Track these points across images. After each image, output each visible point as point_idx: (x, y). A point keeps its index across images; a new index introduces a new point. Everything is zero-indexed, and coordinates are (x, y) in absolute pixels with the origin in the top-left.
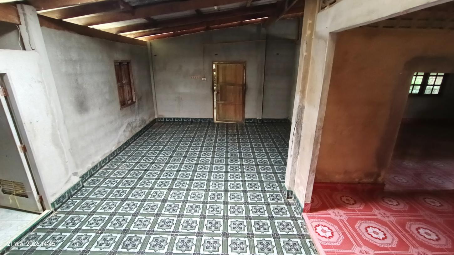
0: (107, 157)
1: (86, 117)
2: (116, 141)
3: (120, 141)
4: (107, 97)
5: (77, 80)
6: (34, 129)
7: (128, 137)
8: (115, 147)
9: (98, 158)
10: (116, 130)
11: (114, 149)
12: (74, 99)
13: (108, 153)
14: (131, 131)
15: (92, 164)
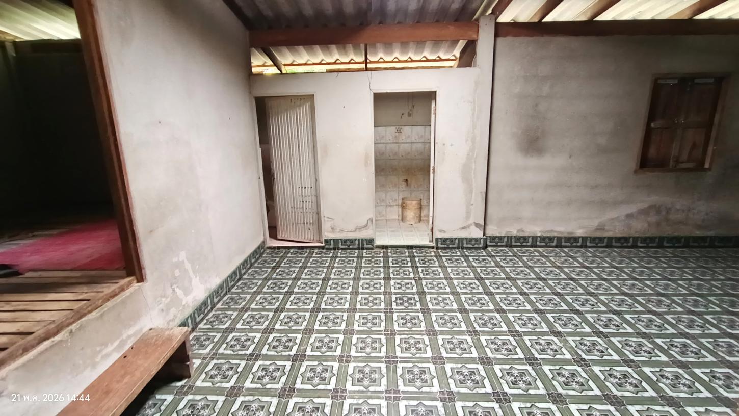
0: (555, 238)
1: (533, 161)
2: (595, 223)
3: (606, 228)
4: (602, 140)
5: (537, 105)
6: (446, 152)
7: (636, 232)
8: (586, 233)
9: (536, 230)
10: (603, 204)
11: (579, 233)
12: (520, 131)
13: (560, 232)
14: (658, 224)
15: (518, 231)
